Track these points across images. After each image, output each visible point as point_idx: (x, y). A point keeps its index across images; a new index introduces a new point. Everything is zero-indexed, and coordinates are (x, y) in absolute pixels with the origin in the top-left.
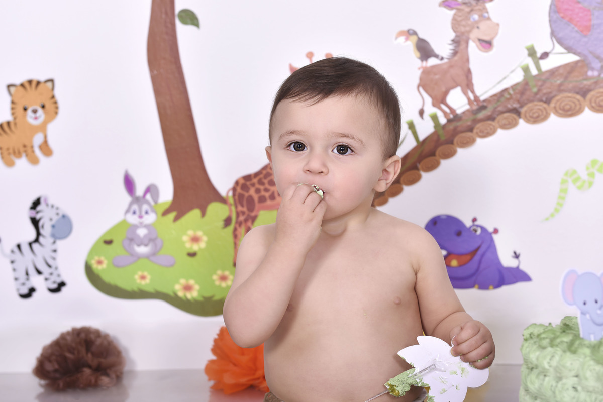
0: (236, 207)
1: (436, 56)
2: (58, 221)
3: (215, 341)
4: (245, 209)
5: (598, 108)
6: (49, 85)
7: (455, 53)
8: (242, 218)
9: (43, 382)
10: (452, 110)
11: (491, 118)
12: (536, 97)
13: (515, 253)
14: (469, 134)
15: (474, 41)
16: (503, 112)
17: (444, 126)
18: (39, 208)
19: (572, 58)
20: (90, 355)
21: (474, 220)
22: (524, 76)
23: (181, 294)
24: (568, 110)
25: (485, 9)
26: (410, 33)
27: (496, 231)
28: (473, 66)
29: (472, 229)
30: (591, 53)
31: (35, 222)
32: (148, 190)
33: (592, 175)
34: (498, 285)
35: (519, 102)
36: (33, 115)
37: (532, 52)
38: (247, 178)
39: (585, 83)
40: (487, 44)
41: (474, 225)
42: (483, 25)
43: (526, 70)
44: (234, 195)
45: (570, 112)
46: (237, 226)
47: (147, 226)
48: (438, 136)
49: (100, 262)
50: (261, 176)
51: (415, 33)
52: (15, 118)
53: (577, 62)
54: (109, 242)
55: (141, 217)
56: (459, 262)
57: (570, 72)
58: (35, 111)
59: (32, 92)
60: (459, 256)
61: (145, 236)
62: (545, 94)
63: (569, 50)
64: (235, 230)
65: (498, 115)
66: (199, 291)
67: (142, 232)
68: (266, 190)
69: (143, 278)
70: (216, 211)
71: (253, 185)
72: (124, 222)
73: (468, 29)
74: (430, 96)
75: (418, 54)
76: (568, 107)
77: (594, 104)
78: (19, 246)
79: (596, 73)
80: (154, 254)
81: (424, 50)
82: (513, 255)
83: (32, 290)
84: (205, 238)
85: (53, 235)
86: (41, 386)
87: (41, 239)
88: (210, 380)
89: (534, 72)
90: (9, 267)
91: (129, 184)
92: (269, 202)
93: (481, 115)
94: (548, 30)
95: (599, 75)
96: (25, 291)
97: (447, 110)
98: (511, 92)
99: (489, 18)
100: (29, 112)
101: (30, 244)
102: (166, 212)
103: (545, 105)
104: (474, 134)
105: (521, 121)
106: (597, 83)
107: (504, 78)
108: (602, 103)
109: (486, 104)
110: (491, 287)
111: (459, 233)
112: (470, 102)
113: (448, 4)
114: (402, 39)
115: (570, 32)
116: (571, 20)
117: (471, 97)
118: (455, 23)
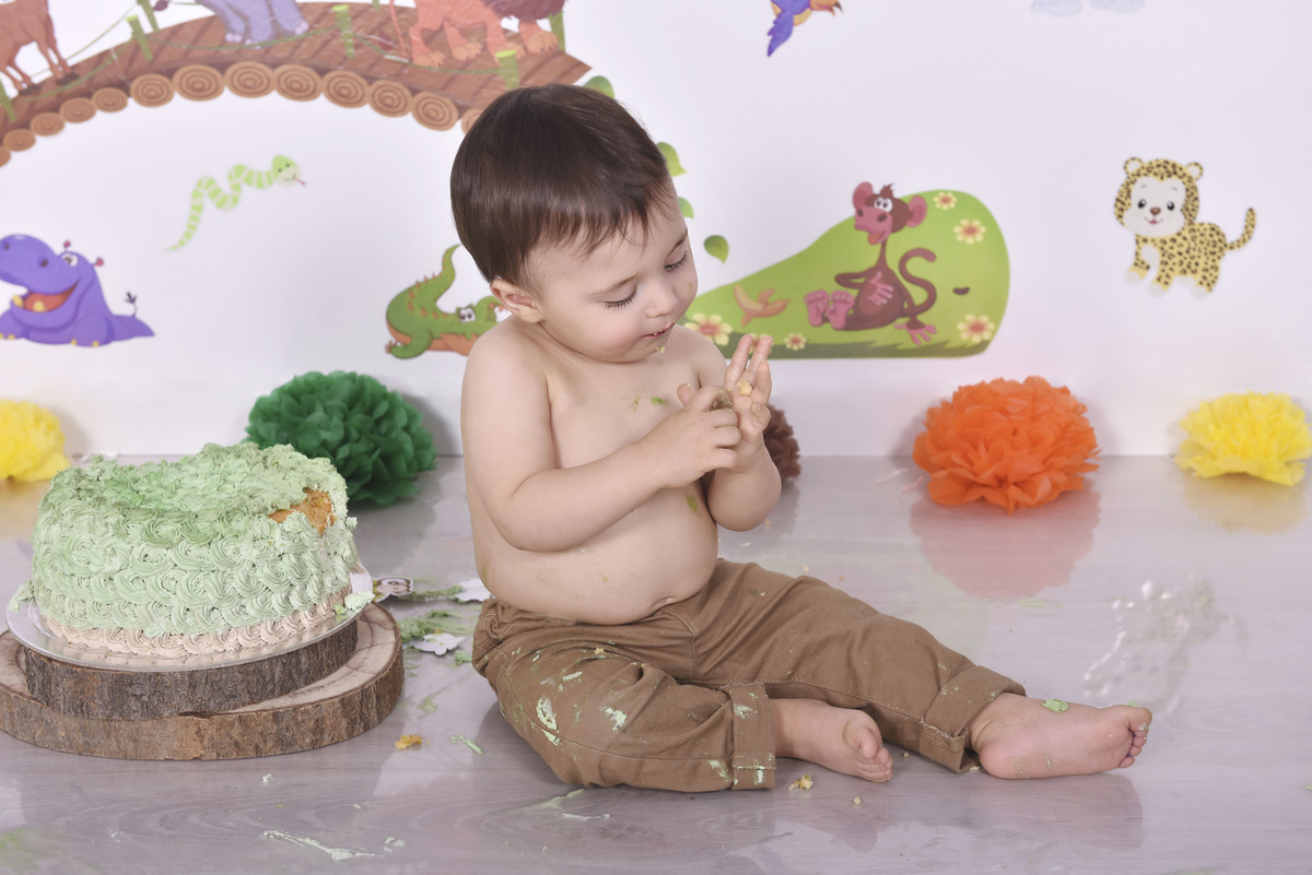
5: (243, 89)
10: (26, 78)
11: (89, 95)
12: (150, 68)
13: (129, 295)
14: (52, 116)
16: (100, 86)
17: (14, 101)
19: (203, 12)
21: (67, 244)
22: (133, 34)
24: (201, 90)
27: (100, 262)
29: (64, 257)
30: (230, 7)
33: (237, 188)
34: (106, 341)
35: (126, 72)
41: (66, 252)
43: (135, 23)
45: (201, 92)
48: (6, 118)
53: (209, 20)
56: (45, 304)
57: (200, 34)
60: (45, 296)
62: (164, 64)
65: (97, 89)
76: (198, 86)
77: (236, 84)
79: (238, 38)
82: (126, 297)
89: (147, 28)
93: (70, 87)
95: (243, 42)
97: (18, 77)
98: (115, 57)
103: (166, 80)
104: (61, 116)
105: (131, 102)
106: (240, 53)
107: (102, 35)
108: (250, 83)
109: (77, 72)
110: (96, 343)
111: (44, 263)
112: (52, 67)
117: (55, 61)
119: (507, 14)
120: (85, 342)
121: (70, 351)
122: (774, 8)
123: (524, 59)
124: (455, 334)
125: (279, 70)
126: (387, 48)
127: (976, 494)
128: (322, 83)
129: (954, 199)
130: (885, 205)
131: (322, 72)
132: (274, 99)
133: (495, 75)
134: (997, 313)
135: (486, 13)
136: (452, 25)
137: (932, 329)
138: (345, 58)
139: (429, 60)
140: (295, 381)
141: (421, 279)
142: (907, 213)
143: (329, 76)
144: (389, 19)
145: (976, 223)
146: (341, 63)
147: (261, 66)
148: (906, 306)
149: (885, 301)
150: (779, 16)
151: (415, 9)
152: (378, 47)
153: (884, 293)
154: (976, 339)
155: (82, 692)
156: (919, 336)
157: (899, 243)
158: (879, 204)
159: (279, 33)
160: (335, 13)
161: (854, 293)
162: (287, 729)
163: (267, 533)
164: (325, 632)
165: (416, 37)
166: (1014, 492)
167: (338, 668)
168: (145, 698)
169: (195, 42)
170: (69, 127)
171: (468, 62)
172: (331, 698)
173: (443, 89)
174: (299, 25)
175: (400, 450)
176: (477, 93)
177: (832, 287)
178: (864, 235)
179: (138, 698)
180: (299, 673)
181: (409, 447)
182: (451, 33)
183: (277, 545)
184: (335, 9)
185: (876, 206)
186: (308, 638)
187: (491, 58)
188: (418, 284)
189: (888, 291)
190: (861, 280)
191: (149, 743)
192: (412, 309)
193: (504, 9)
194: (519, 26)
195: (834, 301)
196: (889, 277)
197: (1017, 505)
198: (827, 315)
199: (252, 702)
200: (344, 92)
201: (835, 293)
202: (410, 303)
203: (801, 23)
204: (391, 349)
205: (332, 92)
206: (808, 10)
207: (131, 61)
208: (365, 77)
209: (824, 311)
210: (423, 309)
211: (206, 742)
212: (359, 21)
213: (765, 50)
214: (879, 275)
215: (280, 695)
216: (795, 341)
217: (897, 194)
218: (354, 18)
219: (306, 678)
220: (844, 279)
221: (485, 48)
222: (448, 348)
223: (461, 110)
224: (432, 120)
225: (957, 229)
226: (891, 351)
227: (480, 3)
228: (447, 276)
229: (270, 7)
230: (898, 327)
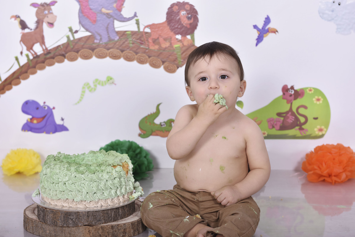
1: (29, 28)
5: (99, 56)
7: (37, 28)
10: (36, 53)
11: (53, 58)
12: (72, 50)
13: (62, 118)
14: (43, 64)
15: (46, 23)
16: (57, 56)
17: (32, 60)
19: (88, 34)
21: (44, 103)
22: (68, 40)
24: (87, 56)
25: (51, 9)
26: (17, 17)
27: (54, 108)
28: (45, 34)
29: (44, 106)
30: (96, 32)
33: (95, 86)
34: (54, 132)
35: (65, 51)
37: (71, 30)
40: (51, 25)
41: (44, 105)
42: (50, 16)
43: (68, 37)
45: (86, 57)
48: (29, 65)
51: (19, 17)
53: (90, 36)
56: (37, 121)
57: (87, 40)
60: (37, 118)
62: (76, 49)
63: (87, 30)
73: (43, 17)
74: (26, 46)
75: (20, 27)
76: (86, 55)
77: (97, 55)
79: (98, 41)
81: (23, 25)
89: (72, 39)
93: (48, 56)
94: (78, 21)
95: (99, 42)
97: (33, 53)
98: (62, 47)
99: (52, 13)
103: (76, 54)
104: (45, 64)
105: (66, 60)
106: (98, 45)
107: (59, 41)
108: (101, 55)
109: (51, 51)
110: (51, 133)
111: (37, 108)
112: (43, 50)
113: (34, 5)
114: (13, 19)
115: (87, 22)
116: (88, 17)
117: (44, 48)
118: (37, 14)
119: (178, 34)
120: (48, 133)
121: (43, 135)
122: (258, 32)
123: (182, 47)
124: (159, 131)
125: (110, 51)
126: (142, 44)
127: (322, 179)
128: (122, 54)
129: (313, 90)
130: (292, 92)
131: (122, 51)
132: (108, 59)
133: (173, 52)
134: (327, 125)
135: (171, 34)
136: (162, 37)
137: (307, 130)
138: (129, 47)
139: (154, 48)
140: (112, 143)
142: (299, 94)
143: (124, 52)
144: (143, 35)
145: (320, 97)
146: (128, 49)
147: (104, 49)
148: (298, 123)
149: (292, 121)
150: (259, 35)
151: (151, 33)
152: (139, 44)
153: (292, 119)
154: (320, 134)
155: (55, 218)
156: (303, 133)
157: (296, 103)
158: (290, 91)
159: (110, 40)
160: (127, 34)
161: (282, 119)
162: (115, 231)
163: (111, 171)
164: (126, 203)
165: (150, 41)
166: (334, 178)
167: (130, 216)
168: (74, 220)
169: (85, 42)
170: (47, 68)
171: (166, 48)
172: (128, 223)
173: (158, 56)
174: (116, 37)
175: (143, 164)
176: (168, 58)
177: (275, 117)
178: (285, 101)
179: (72, 219)
180: (119, 215)
181: (146, 162)
182: (161, 40)
183: (114, 175)
184: (127, 33)
185: (289, 92)
186: (121, 204)
187: (173, 47)
188: (149, 115)
189: (293, 118)
190: (284, 115)
191: (74, 234)
192: (146, 123)
193: (177, 32)
194: (182, 37)
195: (276, 121)
196: (293, 114)
197: (335, 181)
198: (274, 125)
199: (105, 223)
200: (129, 57)
201: (276, 119)
202: (146, 121)
203: (266, 36)
204: (140, 135)
205: (125, 57)
206: (268, 33)
207: (67, 48)
208: (135, 53)
209: (273, 125)
210: (150, 123)
211: (91, 235)
212: (134, 36)
213: (255, 45)
214: (290, 113)
215: (113, 221)
217: (296, 88)
218: (133, 35)
219: (121, 217)
220: (279, 114)
221: (171, 44)
222: (157, 135)
223: (163, 62)
224: (154, 65)
225: (314, 99)
226: (294, 137)
227: (170, 31)
228: (157, 113)
229: (108, 32)
230: (296, 130)
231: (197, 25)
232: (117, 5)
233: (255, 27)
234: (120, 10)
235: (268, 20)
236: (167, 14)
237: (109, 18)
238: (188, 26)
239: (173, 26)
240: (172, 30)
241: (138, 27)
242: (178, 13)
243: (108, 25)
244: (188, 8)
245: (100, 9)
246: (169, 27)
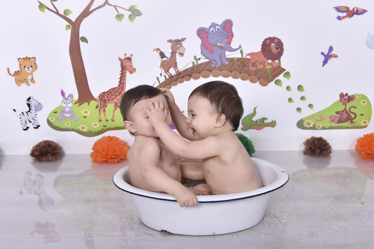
0: (100, 102)
1: (166, 57)
2: (37, 105)
3: (93, 146)
4: (103, 103)
6: (34, 59)
7: (172, 57)
8: (102, 106)
9: (33, 158)
10: (171, 74)
11: (183, 78)
12: (196, 72)
15: (178, 53)
17: (168, 79)
18: (30, 100)
19: (207, 60)
20: (51, 150)
22: (193, 65)
23: (81, 130)
24: (206, 76)
25: (181, 44)
26: (158, 49)
27: (183, 112)
28: (177, 61)
30: (213, 59)
31: (29, 105)
32: (69, 96)
35: (191, 73)
36: (28, 69)
37: (195, 58)
38: (104, 93)
39: (211, 68)
40: (182, 54)
42: (181, 49)
43: (193, 63)
44: (99, 98)
46: (100, 108)
47: (69, 107)
48: (166, 83)
49: (52, 119)
50: (109, 92)
51: (159, 50)
52: (21, 70)
53: (209, 61)
54: (56, 112)
55: (67, 104)
57: (206, 65)
58: (28, 68)
59: (27, 61)
61: (68, 110)
62: (199, 71)
63: (207, 58)
64: (100, 109)
65: (185, 76)
66: (87, 129)
67: (67, 109)
68: (110, 97)
69: (68, 124)
70: (93, 103)
71: (106, 95)
72: (61, 106)
73: (176, 49)
74: (164, 70)
75: (160, 56)
76: (205, 75)
77: (213, 75)
78: (23, 113)
79: (214, 65)
80: (72, 117)
81: (162, 55)
83: (28, 128)
84: (89, 112)
85: (35, 110)
86: (33, 159)
87: (31, 111)
88: (92, 158)
89: (196, 64)
90: (20, 120)
91: (63, 93)
92: (111, 101)
93: (179, 76)
95: (215, 66)
96: (25, 128)
97: (169, 74)
98: (189, 70)
99: (182, 47)
100: (26, 68)
101: (27, 112)
102: (76, 103)
103: (199, 74)
104: (177, 82)
105: (192, 79)
106: (214, 68)
107: (187, 65)
108: (216, 74)
113: (170, 41)
114: (155, 51)
115: (207, 52)
116: (207, 49)
117: (177, 71)
118: (172, 47)
119: (269, 59)
122: (324, 57)
124: (256, 125)
125: (222, 72)
126: (244, 67)
128: (230, 74)
129: (361, 96)
130: (346, 97)
131: (231, 72)
133: (266, 72)
134: (369, 119)
135: (265, 59)
137: (356, 123)
138: (236, 69)
139: (253, 69)
141: (249, 114)
142: (351, 99)
144: (245, 61)
145: (365, 101)
146: (235, 70)
147: (218, 71)
148: (350, 118)
149: (346, 117)
150: (325, 59)
151: (250, 59)
152: (242, 67)
154: (365, 125)
156: (353, 124)
157: (349, 105)
159: (222, 64)
160: (234, 60)
161: (339, 115)
165: (250, 64)
169: (205, 66)
170: (179, 84)
171: (261, 69)
173: (255, 75)
174: (227, 63)
176: (262, 76)
177: (335, 114)
178: (342, 103)
182: (258, 63)
184: (234, 59)
185: (344, 97)
189: (346, 115)
193: (269, 58)
194: (272, 62)
196: (347, 112)
198: (333, 120)
200: (235, 76)
201: (335, 116)
202: (246, 119)
203: (329, 60)
204: (242, 129)
205: (232, 76)
206: (331, 58)
208: (239, 73)
210: (249, 120)
212: (239, 61)
213: (322, 66)
214: (345, 112)
216: (327, 126)
217: (349, 95)
218: (238, 61)
220: (337, 113)
221: (264, 66)
222: (254, 129)
223: (259, 79)
224: (253, 81)
225: (361, 102)
226: (347, 128)
227: (264, 57)
228: (254, 113)
229: (221, 59)
230: (348, 123)
231: (283, 53)
232: (228, 40)
233: (322, 53)
234: (229, 43)
235: (331, 49)
236: (262, 45)
237: (222, 49)
238: (277, 54)
239: (266, 54)
240: (265, 56)
241: (242, 55)
242: (270, 45)
243: (221, 54)
244: (277, 42)
245: (216, 43)
246: (263, 55)
